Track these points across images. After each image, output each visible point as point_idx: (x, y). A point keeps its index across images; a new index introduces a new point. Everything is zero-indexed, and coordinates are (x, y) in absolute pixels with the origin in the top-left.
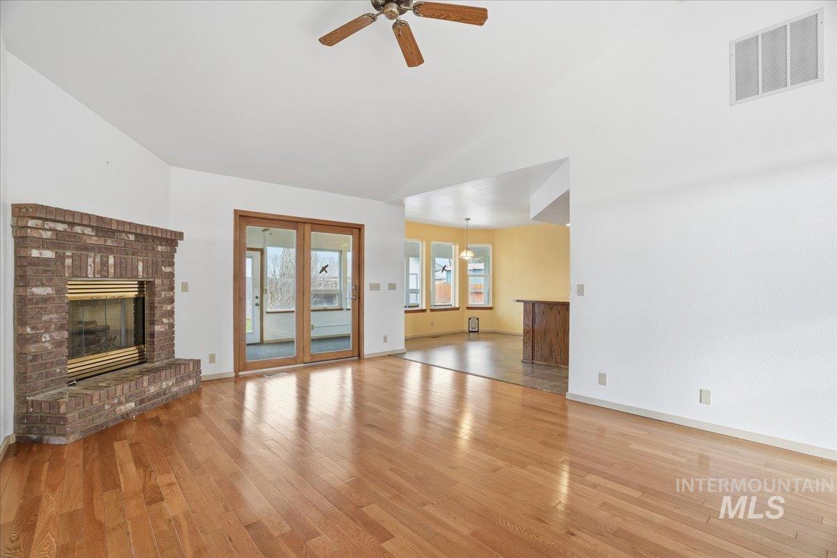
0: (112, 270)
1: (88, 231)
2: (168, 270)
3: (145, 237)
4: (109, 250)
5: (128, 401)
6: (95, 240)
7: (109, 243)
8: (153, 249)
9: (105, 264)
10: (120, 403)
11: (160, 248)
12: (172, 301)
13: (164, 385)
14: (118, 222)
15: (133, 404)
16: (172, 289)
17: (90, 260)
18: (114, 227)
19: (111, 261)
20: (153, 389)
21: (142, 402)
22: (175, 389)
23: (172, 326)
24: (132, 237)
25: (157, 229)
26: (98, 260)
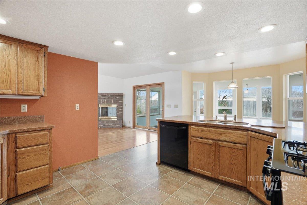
0: (106, 102)
1: (101, 96)
2: (121, 101)
3: (113, 96)
4: (105, 99)
5: (101, 124)
6: (102, 97)
7: (105, 97)
8: (116, 98)
9: (104, 101)
10: (99, 125)
11: (117, 97)
12: (122, 108)
13: (110, 124)
14: (105, 94)
15: (102, 126)
16: (122, 105)
17: (102, 101)
18: (104, 95)
19: (106, 100)
20: (107, 124)
21: (104, 126)
22: (113, 126)
23: (122, 114)
24: (110, 96)
25: (114, 94)
26: (103, 100)
